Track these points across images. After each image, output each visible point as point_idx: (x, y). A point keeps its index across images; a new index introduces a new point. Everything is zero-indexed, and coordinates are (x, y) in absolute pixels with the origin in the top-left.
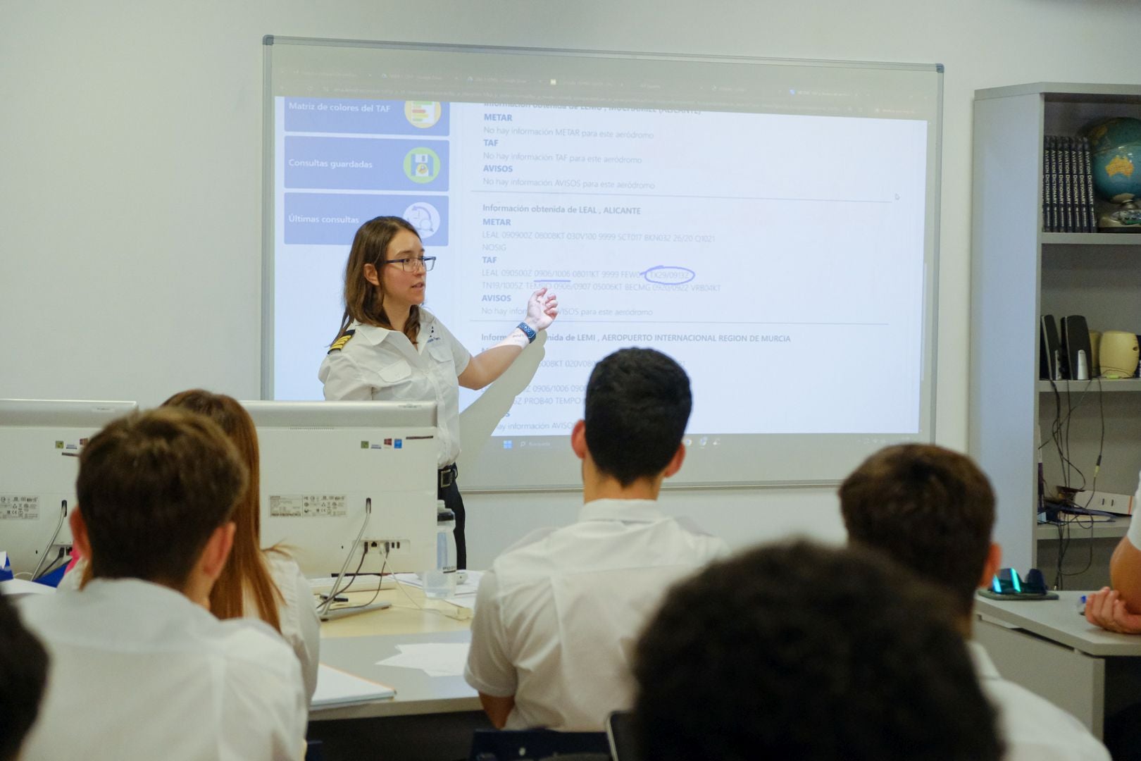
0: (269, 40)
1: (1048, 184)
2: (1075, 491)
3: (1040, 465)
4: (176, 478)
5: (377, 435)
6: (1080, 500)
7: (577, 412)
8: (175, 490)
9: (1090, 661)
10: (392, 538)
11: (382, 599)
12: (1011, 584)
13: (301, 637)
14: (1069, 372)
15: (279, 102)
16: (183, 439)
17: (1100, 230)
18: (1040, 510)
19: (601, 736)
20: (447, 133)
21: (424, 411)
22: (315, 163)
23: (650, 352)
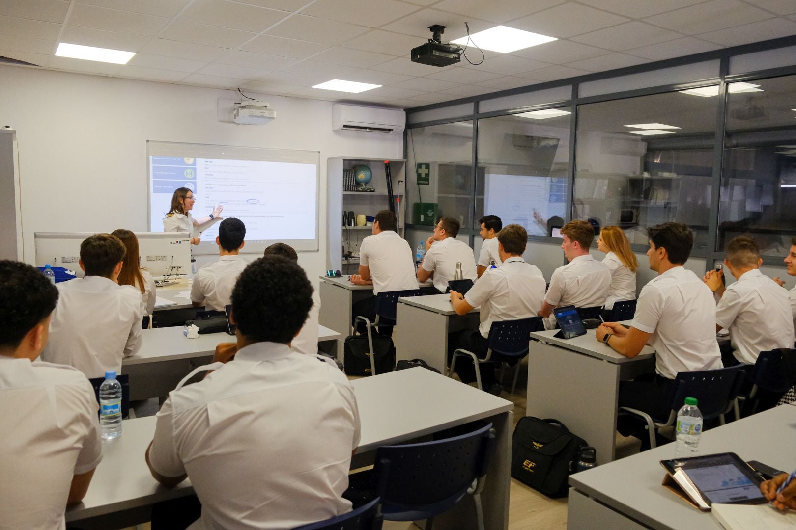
0: (148, 141)
1: (344, 180)
2: (351, 252)
3: (343, 247)
4: (107, 251)
5: (174, 240)
6: (353, 254)
7: (217, 234)
8: (106, 254)
9: (349, 291)
10: (179, 266)
11: (177, 281)
12: (333, 274)
13: (150, 290)
14: (350, 225)
15: (151, 157)
16: (108, 241)
17: (357, 191)
18: (343, 257)
19: (224, 312)
20: (195, 166)
21: (187, 235)
22: (161, 173)
23: (235, 219)
